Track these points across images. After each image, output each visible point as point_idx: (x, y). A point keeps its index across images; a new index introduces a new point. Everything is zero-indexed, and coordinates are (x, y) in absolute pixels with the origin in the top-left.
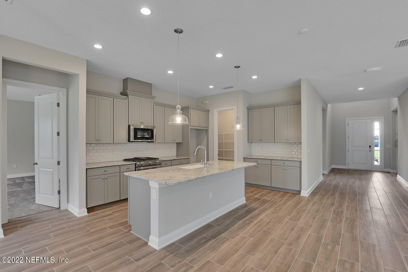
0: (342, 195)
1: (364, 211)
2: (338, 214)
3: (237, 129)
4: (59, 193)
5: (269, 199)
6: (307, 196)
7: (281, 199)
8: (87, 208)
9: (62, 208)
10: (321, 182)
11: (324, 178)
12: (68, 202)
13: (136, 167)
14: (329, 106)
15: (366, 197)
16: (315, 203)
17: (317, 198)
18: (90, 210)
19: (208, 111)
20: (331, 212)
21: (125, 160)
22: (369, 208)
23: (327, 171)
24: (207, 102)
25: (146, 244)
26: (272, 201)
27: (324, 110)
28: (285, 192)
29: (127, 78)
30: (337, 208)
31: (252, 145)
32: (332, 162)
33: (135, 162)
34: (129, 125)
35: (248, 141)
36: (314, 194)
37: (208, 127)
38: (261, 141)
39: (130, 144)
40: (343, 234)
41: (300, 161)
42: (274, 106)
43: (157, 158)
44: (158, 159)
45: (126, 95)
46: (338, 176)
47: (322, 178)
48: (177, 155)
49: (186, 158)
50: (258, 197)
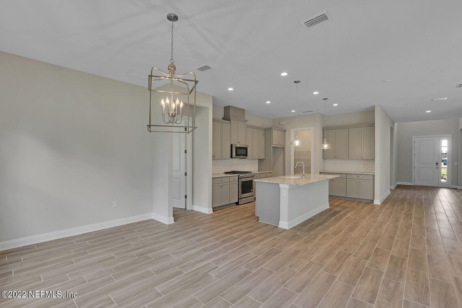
0: (410, 204)
1: (429, 214)
2: (408, 215)
3: (325, 148)
4: (186, 197)
5: (348, 206)
6: (380, 204)
7: (358, 206)
8: (212, 208)
9: (188, 208)
10: (389, 195)
11: (391, 192)
12: (192, 204)
13: (239, 178)
14: (396, 124)
15: (432, 206)
16: (387, 209)
17: (388, 206)
18: (214, 209)
19: (285, 131)
20: (402, 214)
21: (226, 173)
22: (434, 212)
23: (393, 187)
24: (284, 123)
25: (277, 227)
26: (351, 207)
27: (392, 129)
28: (359, 201)
29: (229, 106)
30: (407, 212)
31: (326, 161)
32: (398, 179)
33: (238, 174)
34: (231, 144)
35: (323, 158)
36: (385, 203)
37: (285, 145)
38: (335, 158)
39: (232, 159)
40: (413, 225)
41: (373, 175)
42: (348, 127)
43: (249, 172)
44: (251, 172)
45: (229, 120)
46: (404, 191)
47: (389, 193)
48: (259, 170)
49: (269, 172)
50: (338, 204)
